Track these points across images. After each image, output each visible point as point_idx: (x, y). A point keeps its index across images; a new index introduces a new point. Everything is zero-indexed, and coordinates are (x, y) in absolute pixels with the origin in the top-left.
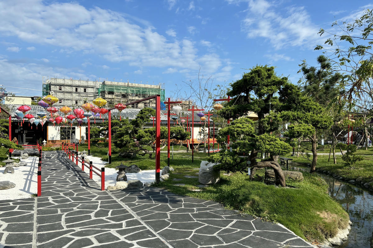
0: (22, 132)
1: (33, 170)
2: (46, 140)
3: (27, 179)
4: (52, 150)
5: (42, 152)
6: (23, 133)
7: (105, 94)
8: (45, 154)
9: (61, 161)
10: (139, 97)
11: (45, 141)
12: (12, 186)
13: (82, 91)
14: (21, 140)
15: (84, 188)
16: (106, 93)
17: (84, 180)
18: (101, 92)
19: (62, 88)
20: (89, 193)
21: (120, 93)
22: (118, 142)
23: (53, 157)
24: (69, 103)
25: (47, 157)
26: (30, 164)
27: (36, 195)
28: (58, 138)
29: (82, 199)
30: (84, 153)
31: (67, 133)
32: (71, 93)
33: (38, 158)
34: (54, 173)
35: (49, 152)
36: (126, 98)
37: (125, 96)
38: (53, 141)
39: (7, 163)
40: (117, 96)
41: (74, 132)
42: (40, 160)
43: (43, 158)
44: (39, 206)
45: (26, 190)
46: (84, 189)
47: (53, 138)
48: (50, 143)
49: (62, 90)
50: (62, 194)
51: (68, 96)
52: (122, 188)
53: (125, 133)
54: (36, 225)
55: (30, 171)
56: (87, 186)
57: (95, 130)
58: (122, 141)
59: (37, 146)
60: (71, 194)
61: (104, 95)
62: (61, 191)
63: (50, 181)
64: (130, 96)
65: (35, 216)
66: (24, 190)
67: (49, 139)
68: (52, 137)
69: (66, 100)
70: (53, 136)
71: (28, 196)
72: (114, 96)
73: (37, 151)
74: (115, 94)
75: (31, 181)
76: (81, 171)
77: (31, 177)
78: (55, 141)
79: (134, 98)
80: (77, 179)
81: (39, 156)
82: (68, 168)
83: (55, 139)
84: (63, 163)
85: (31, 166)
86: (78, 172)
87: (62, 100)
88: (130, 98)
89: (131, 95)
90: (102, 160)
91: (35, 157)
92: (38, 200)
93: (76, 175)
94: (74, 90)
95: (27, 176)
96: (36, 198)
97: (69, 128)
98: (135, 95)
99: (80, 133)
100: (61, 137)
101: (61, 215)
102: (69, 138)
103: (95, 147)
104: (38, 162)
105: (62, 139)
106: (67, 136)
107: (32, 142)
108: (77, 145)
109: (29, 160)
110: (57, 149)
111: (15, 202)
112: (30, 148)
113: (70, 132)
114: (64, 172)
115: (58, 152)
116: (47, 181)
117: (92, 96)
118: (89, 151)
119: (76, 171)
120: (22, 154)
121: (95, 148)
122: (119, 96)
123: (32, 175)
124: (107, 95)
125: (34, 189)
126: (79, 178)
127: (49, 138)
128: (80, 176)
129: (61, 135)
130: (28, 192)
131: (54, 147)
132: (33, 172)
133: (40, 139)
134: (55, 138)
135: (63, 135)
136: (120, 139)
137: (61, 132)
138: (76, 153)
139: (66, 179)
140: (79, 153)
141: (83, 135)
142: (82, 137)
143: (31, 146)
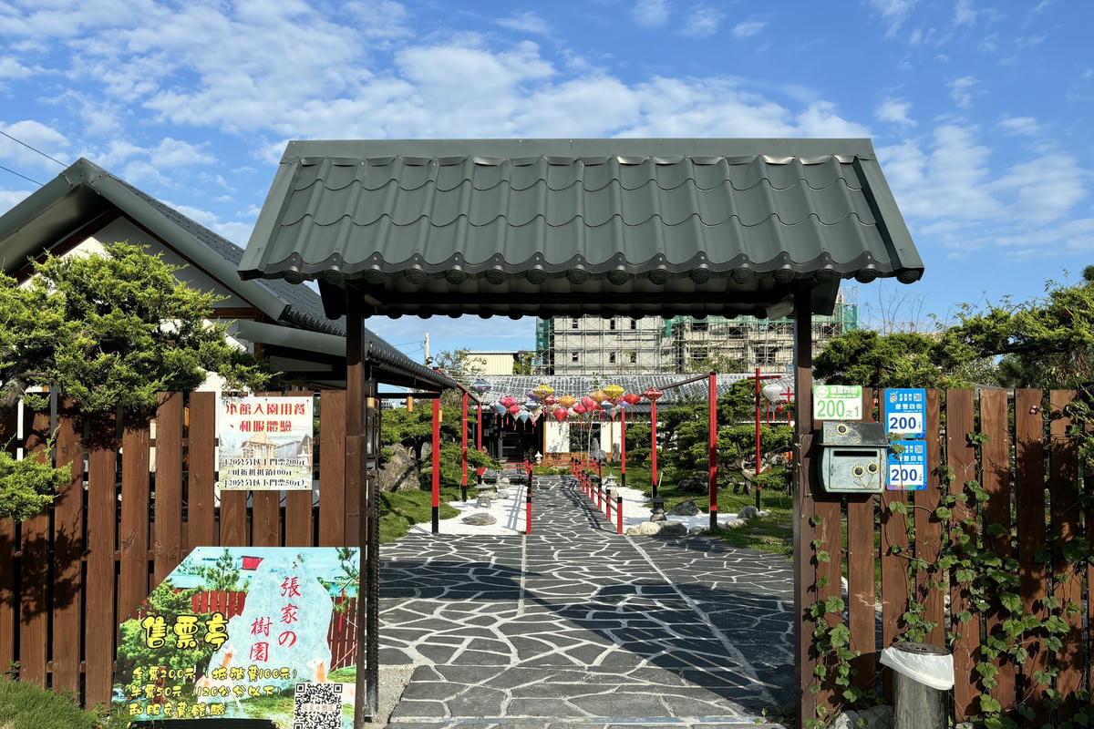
0: (496, 435)
1: (519, 505)
2: (542, 453)
3: (511, 516)
4: (552, 473)
5: (534, 476)
6: (499, 435)
7: (685, 332)
8: (538, 481)
9: (566, 494)
10: (778, 333)
11: (538, 455)
12: (491, 521)
13: (627, 328)
14: (494, 453)
15: (593, 530)
16: (687, 327)
17: (596, 521)
18: (673, 328)
19: (579, 324)
20: (598, 536)
21: (724, 326)
22: (682, 458)
23: (553, 487)
24: (595, 359)
25: (542, 488)
26: (514, 497)
27: (525, 533)
28: (566, 448)
29: (585, 540)
30: (609, 480)
31: (583, 437)
32: (599, 333)
33: (526, 488)
34: (551, 511)
35: (546, 478)
36: (740, 338)
37: (739, 333)
38: (554, 455)
39: (481, 490)
40: (716, 333)
41: (598, 435)
42: (529, 492)
43: (536, 487)
44: (527, 542)
45: (511, 527)
46: (592, 532)
47: (555, 448)
48: (550, 458)
49: (580, 328)
50: (558, 534)
51: (593, 342)
52: (651, 533)
53: (698, 438)
54: (524, 555)
55: (514, 507)
56: (600, 528)
57: (639, 431)
58: (690, 455)
59: (524, 465)
60: (570, 535)
61: (682, 334)
62: (558, 532)
63: (544, 520)
64: (752, 330)
65: (524, 550)
66: (508, 527)
67: (547, 451)
68: (552, 446)
69: (588, 352)
70: (556, 444)
71: (514, 533)
72: (707, 336)
73: (525, 476)
74: (709, 329)
75: (516, 518)
76: (596, 510)
77: (517, 514)
78: (560, 454)
79: (762, 337)
80: (586, 519)
81: (529, 483)
82: (576, 504)
83: (558, 451)
84: (569, 497)
85: (516, 500)
86: (591, 510)
87: (580, 354)
88: (752, 338)
89: (754, 327)
90: (644, 495)
91: (521, 486)
92: (527, 537)
93: (586, 515)
94: (605, 326)
95: (509, 513)
96: (524, 536)
97: (587, 426)
98: (766, 328)
99: (611, 436)
100: (571, 445)
101: (554, 552)
102: (586, 449)
103: (642, 469)
104: (525, 494)
105: (572, 450)
106: (583, 443)
107: (514, 457)
108: (600, 463)
109: (512, 490)
110: (562, 472)
111: (500, 538)
112: (511, 468)
113: (587, 435)
114: (568, 510)
115: (563, 478)
116: (539, 519)
117: (652, 337)
118: (623, 476)
119: (589, 509)
120: (499, 480)
121: (640, 472)
122: (722, 334)
123: (518, 512)
124: (690, 333)
125: (522, 526)
126: (589, 519)
127: (548, 447)
128: (593, 516)
129: (572, 441)
130: (514, 529)
131: (557, 469)
132: (518, 508)
133: (531, 450)
134: (559, 448)
135: (576, 442)
136: (685, 452)
137: (570, 434)
138: (599, 480)
139: (568, 518)
140: (604, 481)
141: (617, 442)
142: (614, 447)
143: (514, 465)
